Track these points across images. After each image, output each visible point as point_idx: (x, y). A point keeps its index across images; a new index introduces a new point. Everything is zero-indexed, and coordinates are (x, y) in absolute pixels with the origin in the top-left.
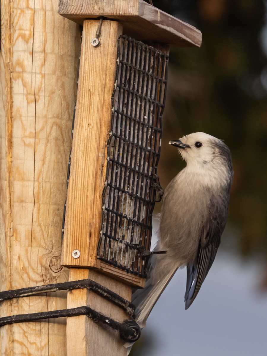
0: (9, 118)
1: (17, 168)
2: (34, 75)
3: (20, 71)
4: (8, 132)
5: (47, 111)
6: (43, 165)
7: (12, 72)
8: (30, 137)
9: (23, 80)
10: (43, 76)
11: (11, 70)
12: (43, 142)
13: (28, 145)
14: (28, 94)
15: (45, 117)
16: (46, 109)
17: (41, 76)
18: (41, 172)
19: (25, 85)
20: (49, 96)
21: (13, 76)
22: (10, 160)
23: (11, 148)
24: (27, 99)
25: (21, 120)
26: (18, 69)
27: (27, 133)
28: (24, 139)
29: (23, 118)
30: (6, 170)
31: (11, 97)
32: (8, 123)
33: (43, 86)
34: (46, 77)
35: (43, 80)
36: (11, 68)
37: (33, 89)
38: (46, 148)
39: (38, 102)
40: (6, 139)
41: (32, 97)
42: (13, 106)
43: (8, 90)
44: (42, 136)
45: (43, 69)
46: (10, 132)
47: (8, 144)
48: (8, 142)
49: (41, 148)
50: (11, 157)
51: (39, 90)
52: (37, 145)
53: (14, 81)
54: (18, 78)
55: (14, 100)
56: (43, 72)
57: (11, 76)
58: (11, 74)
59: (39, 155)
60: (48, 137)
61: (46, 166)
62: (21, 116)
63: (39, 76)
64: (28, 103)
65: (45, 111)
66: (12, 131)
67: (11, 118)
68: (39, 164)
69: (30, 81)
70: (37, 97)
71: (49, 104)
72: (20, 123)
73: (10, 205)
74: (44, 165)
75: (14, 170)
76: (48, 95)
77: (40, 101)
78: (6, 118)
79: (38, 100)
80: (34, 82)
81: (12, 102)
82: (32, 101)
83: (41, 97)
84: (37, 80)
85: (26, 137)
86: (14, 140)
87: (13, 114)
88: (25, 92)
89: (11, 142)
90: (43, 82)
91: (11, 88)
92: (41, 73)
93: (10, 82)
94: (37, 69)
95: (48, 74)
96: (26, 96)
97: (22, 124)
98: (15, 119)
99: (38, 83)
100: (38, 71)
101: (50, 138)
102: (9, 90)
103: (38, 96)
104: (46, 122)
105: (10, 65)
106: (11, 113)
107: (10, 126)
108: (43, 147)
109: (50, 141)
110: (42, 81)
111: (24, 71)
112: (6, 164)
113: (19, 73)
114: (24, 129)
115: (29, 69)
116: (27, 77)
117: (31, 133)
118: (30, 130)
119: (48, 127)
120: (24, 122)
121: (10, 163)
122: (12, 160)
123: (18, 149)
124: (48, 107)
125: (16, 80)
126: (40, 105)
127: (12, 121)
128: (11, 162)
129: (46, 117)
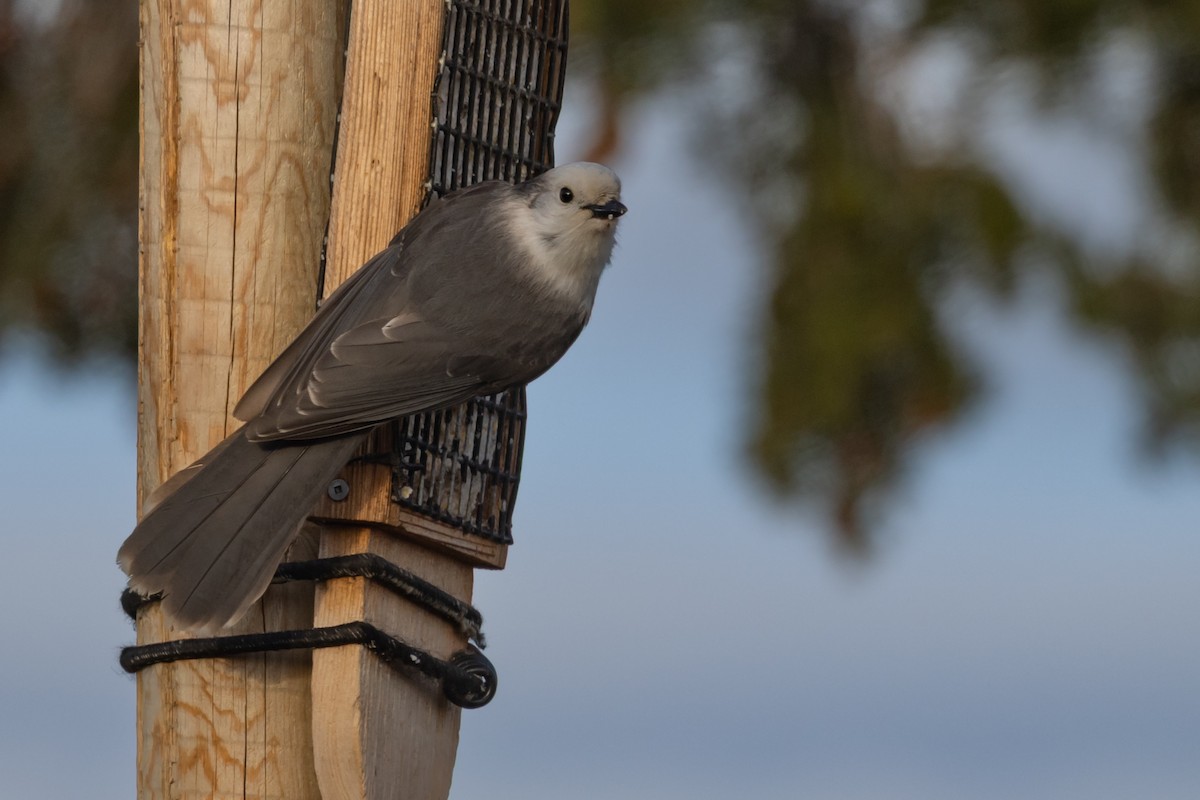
0: (171, 138)
1: (190, 268)
2: (234, 33)
3: (199, 21)
4: (168, 174)
5: (267, 123)
6: (256, 260)
7: (178, 24)
8: (222, 189)
9: (205, 45)
10: (258, 35)
11: (176, 18)
12: (256, 202)
13: (219, 210)
14: (219, 80)
15: (261, 139)
16: (263, 119)
17: (251, 36)
18: (249, 278)
19: (211, 57)
20: (272, 87)
21: (180, 33)
22: (170, 248)
23: (174, 217)
24: (216, 93)
25: (201, 147)
26: (194, 17)
27: (216, 179)
28: (209, 194)
29: (206, 142)
30: (161, 271)
31: (176, 88)
32: (167, 151)
33: (257, 60)
34: (266, 37)
35: (258, 46)
36: (177, 14)
37: (232, 68)
38: (263, 219)
39: (244, 100)
40: (162, 192)
41: (228, 88)
42: (180, 111)
43: (166, 68)
44: (255, 185)
45: (258, 17)
46: (171, 174)
47: (166, 206)
48: (167, 201)
49: (250, 217)
50: (174, 239)
51: (248, 70)
52: (242, 209)
53: (183, 47)
54: (195, 38)
55: (182, 96)
56: (257, 26)
57: (176, 34)
58: (176, 28)
59: (245, 236)
60: (270, 189)
61: (262, 264)
62: (200, 136)
63: (246, 36)
64: (220, 103)
65: (263, 124)
66: (176, 173)
67: (176, 139)
68: (244, 258)
69: (224, 46)
70: (242, 89)
71: (271, 106)
72: (199, 155)
73: (171, 362)
74: (258, 263)
75: (182, 272)
76: (269, 84)
77: (249, 100)
78: (162, 139)
79: (245, 95)
80: (234, 50)
81: (178, 100)
82: (228, 99)
83: (252, 90)
84: (243, 45)
85: (213, 189)
86: (183, 196)
87: (181, 130)
88: (212, 75)
89: (175, 202)
90: (258, 51)
91: (176, 64)
92: (251, 28)
93: (172, 50)
94: (241, 17)
95: (271, 31)
96: (214, 86)
97: (204, 156)
98: (185, 142)
99: (244, 53)
100: (244, 22)
101: (272, 193)
102: (170, 68)
103: (245, 85)
104: (264, 152)
105: (174, 6)
106: (176, 127)
107: (172, 160)
108: (256, 216)
109: (273, 200)
110: (254, 48)
111: (209, 22)
112: (161, 256)
113: (197, 25)
114: (207, 168)
115: (222, 18)
116: (217, 37)
117: (225, 178)
118: (223, 171)
119: (269, 166)
120: (208, 151)
121: (172, 253)
122: (177, 247)
123: (192, 219)
124: (270, 112)
125: (188, 45)
126: (249, 110)
127: (176, 147)
128: (174, 251)
129: (263, 138)
